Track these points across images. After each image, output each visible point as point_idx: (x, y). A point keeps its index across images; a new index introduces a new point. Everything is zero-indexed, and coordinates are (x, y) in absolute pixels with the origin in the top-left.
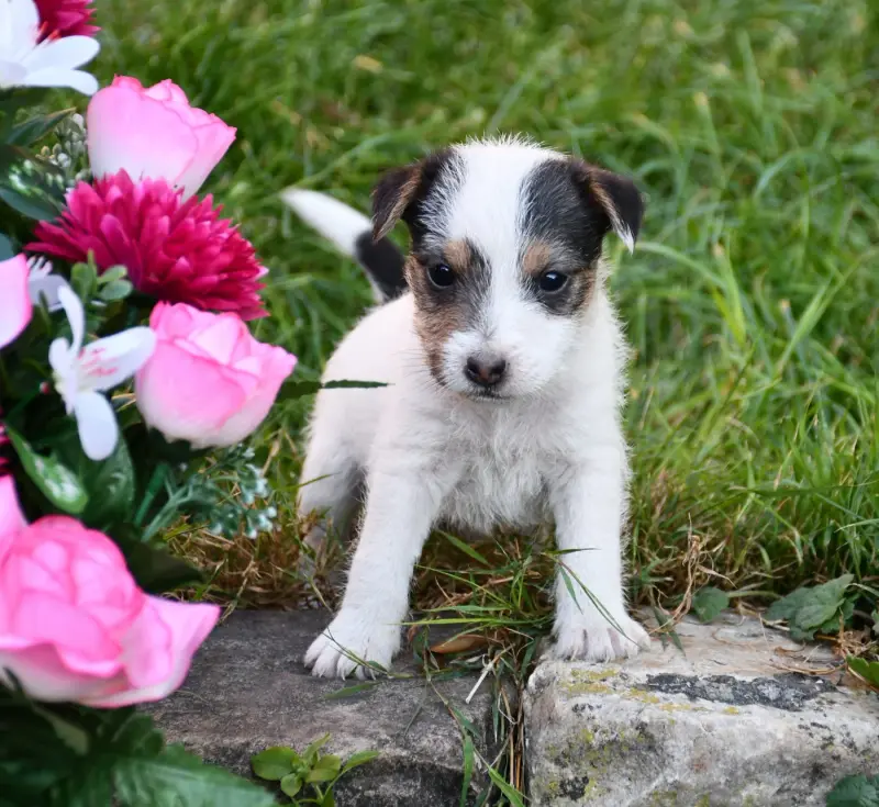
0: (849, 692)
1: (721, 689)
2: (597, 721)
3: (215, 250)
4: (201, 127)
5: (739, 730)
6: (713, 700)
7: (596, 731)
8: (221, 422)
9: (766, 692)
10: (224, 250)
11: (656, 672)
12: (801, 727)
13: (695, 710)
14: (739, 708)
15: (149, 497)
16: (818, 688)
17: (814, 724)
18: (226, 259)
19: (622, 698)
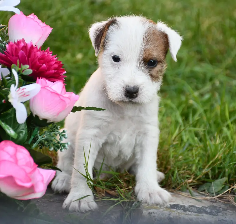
0: (231, 212)
1: (193, 209)
2: (156, 217)
3: (53, 63)
4: (44, 27)
5: (200, 220)
6: (191, 212)
7: (156, 220)
8: (58, 114)
9: (206, 210)
10: (55, 63)
11: (172, 204)
12: (218, 220)
13: (186, 214)
14: (199, 214)
15: (32, 137)
16: (221, 210)
17: (222, 220)
18: (56, 66)
19: (164, 210)
